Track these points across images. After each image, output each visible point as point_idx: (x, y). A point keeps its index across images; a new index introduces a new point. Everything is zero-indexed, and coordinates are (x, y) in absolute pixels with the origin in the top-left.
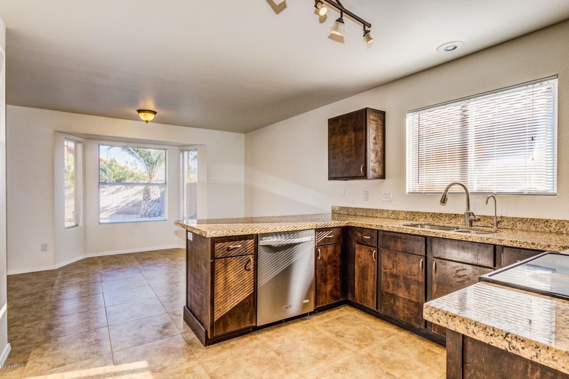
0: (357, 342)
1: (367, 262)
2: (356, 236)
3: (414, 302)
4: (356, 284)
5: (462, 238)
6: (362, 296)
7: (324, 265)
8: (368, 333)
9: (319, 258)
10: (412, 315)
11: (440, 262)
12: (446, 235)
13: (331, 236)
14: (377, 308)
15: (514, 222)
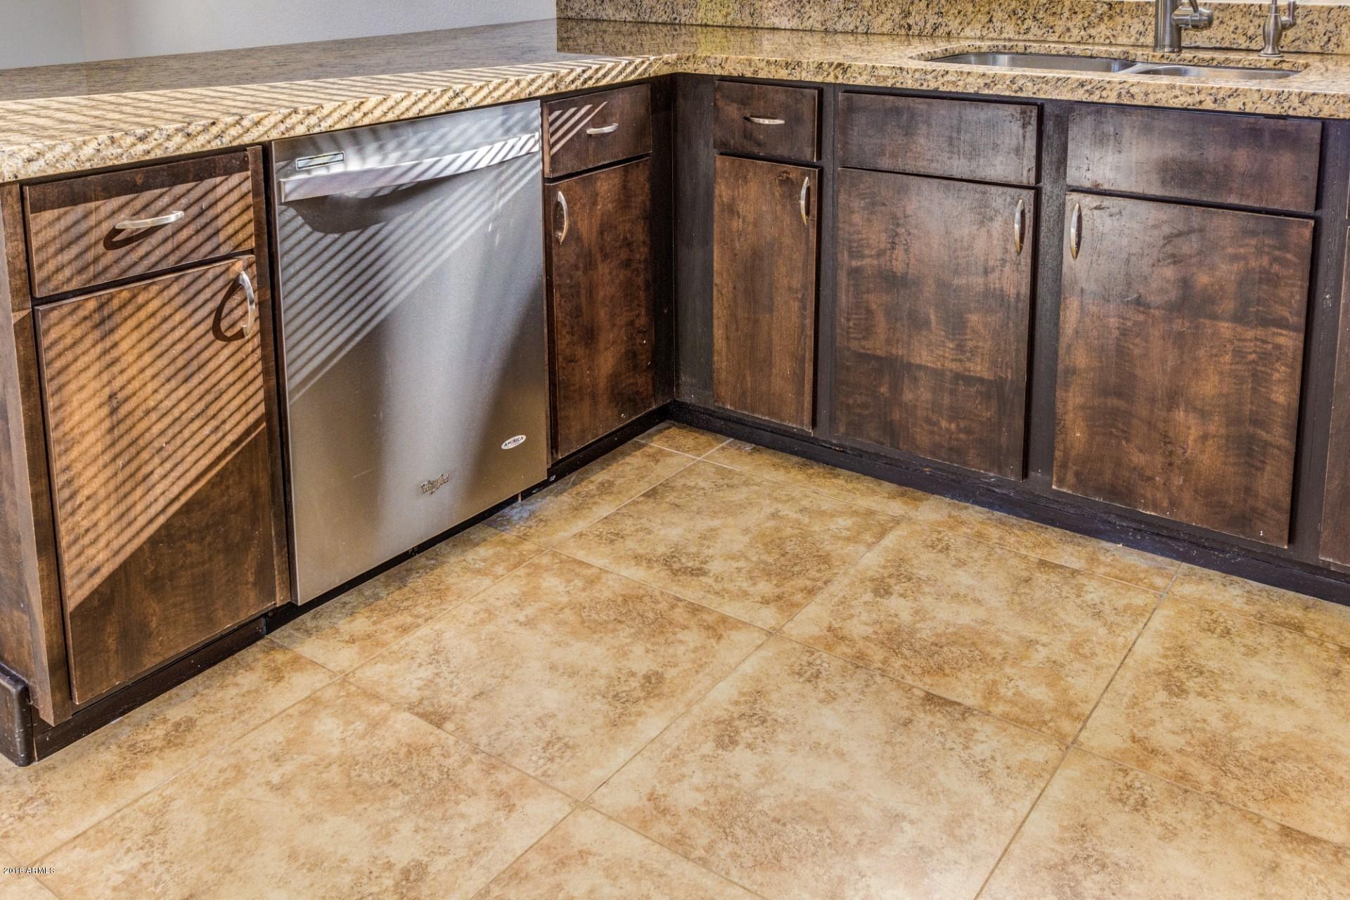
0: (765, 587)
1: (769, 231)
2: (717, 119)
3: (981, 380)
4: (718, 333)
5: (1201, 102)
6: (749, 379)
7: (581, 265)
8: (797, 536)
9: (562, 235)
10: (968, 432)
11: (1098, 208)
12: (1133, 90)
13: (607, 129)
14: (814, 423)
15: (1331, 26)
